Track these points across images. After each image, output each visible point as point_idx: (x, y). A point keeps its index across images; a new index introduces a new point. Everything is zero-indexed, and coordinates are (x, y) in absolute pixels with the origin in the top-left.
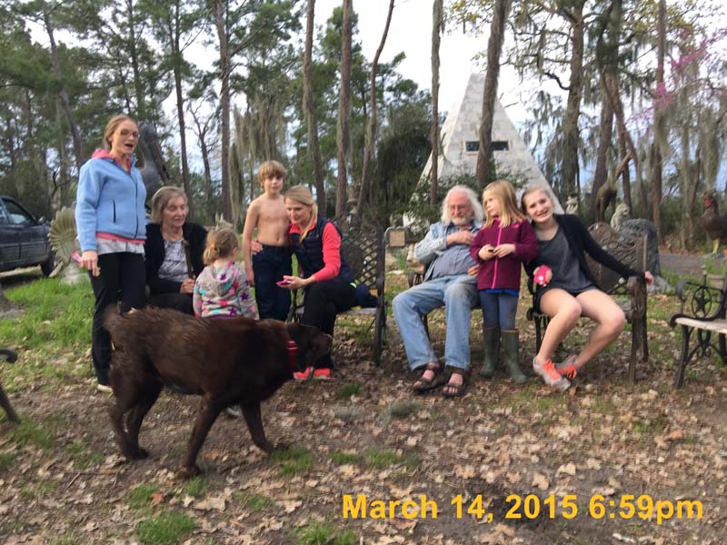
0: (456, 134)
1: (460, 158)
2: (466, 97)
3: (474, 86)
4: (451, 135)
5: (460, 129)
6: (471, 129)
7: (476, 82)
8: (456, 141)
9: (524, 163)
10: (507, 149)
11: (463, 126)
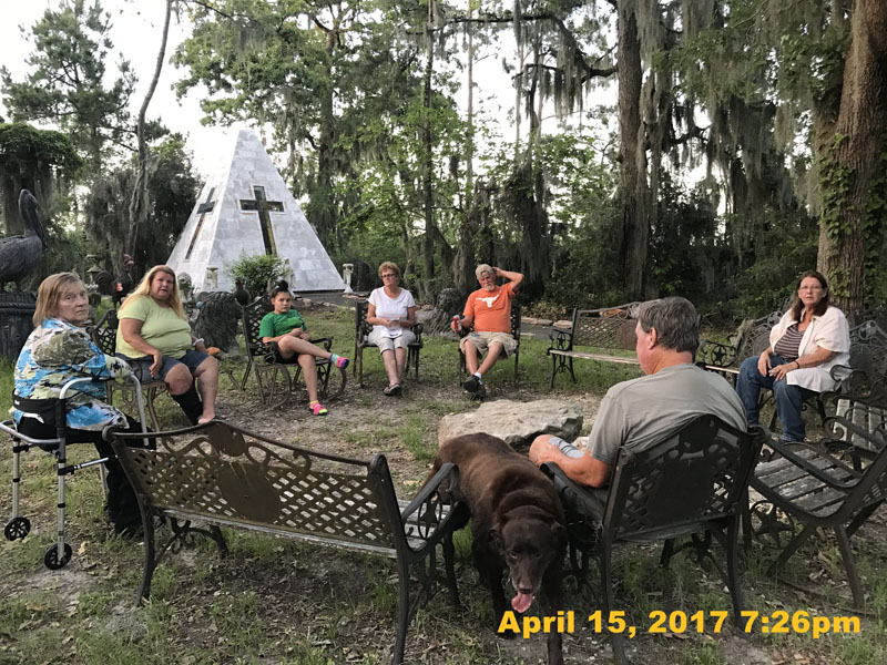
0: (230, 191)
1: (234, 217)
2: (237, 153)
3: (244, 143)
4: (223, 193)
5: (233, 186)
6: (244, 187)
7: (246, 140)
8: (230, 198)
9: (299, 224)
10: (282, 210)
11: (236, 183)
